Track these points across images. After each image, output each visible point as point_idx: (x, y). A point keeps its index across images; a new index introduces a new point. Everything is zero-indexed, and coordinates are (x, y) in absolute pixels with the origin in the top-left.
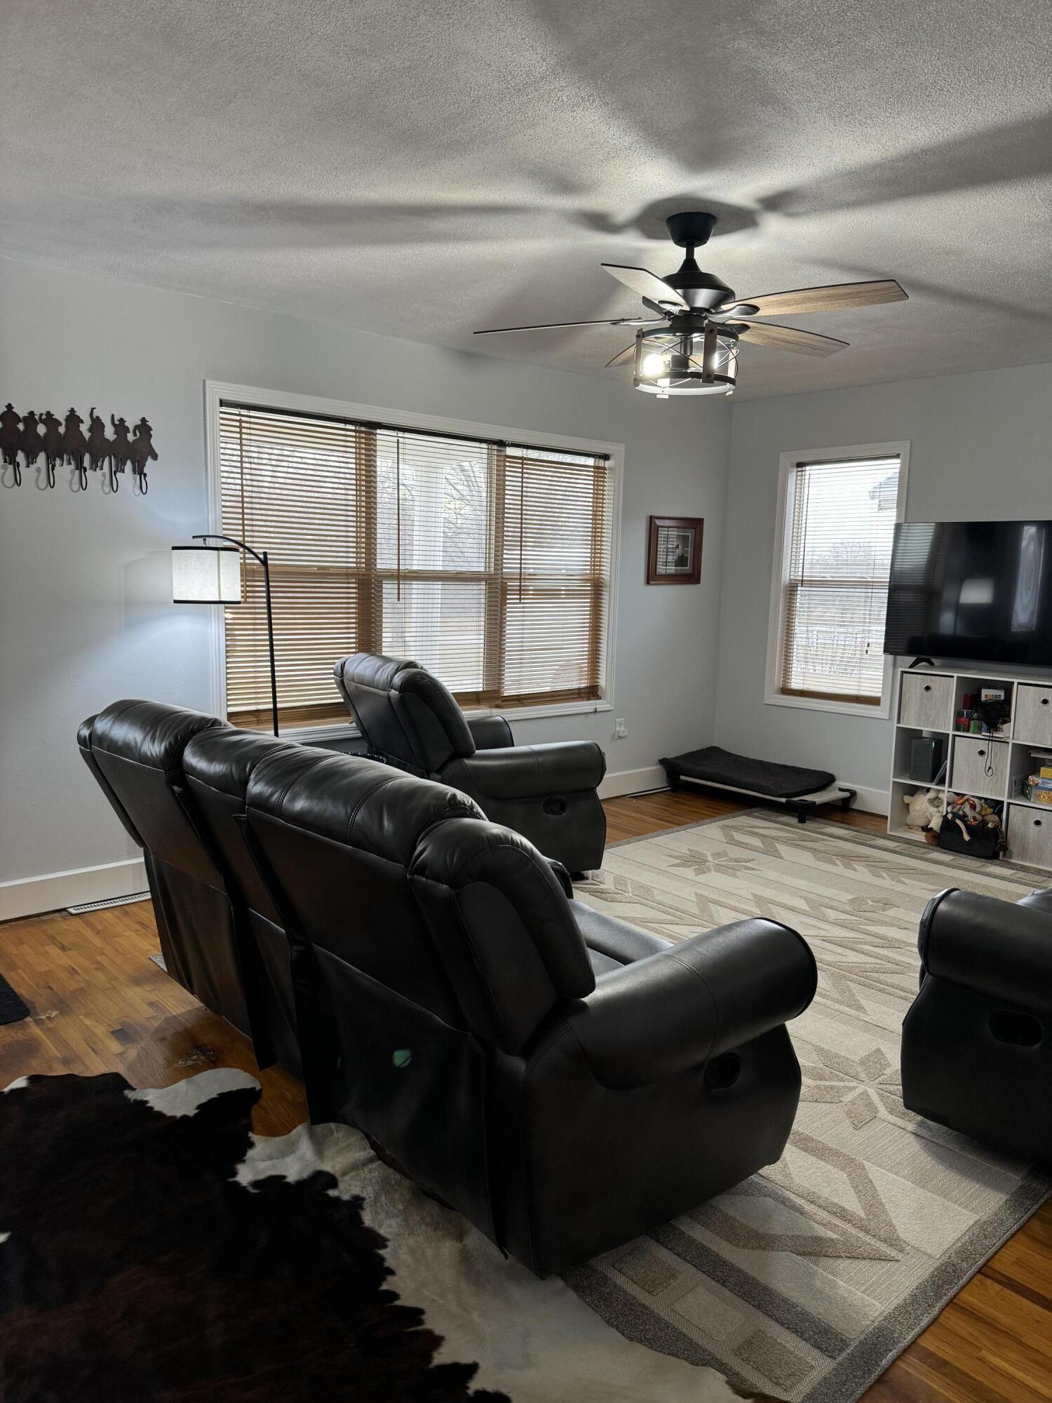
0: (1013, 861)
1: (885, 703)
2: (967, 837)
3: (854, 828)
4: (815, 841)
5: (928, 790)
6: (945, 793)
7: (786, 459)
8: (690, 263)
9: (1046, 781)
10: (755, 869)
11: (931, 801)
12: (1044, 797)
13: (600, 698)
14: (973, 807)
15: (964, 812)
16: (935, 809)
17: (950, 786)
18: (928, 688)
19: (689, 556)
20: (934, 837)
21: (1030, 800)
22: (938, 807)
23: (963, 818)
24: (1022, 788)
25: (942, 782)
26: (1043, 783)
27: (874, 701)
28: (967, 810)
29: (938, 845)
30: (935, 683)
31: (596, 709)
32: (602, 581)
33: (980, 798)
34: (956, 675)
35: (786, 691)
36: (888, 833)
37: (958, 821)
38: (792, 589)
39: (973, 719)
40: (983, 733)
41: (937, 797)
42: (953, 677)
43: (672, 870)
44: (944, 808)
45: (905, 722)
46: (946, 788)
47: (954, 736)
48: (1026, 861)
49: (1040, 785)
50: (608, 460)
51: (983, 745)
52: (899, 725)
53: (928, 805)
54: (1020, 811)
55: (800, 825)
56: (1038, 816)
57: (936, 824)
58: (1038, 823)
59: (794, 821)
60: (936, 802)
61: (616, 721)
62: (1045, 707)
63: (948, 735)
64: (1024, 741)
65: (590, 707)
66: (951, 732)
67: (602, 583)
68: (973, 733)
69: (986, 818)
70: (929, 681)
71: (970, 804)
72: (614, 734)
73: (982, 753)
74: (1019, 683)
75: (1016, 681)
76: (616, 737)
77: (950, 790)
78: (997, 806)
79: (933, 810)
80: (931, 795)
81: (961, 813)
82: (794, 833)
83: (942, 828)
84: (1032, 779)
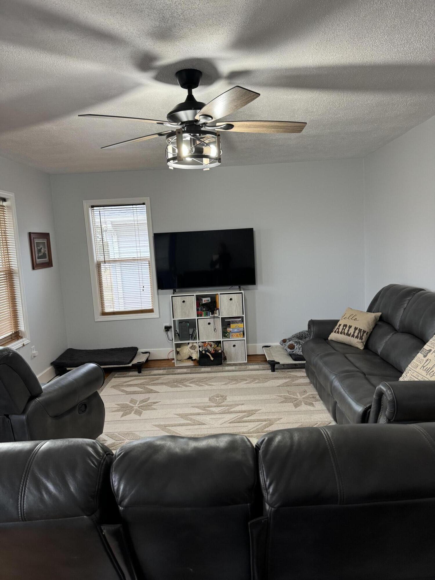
0: (227, 363)
1: (156, 310)
2: (212, 359)
3: (162, 368)
4: (157, 379)
5: (188, 343)
6: (197, 343)
7: (86, 204)
8: (190, 97)
9: (234, 329)
10: (157, 402)
11: (191, 348)
12: (235, 335)
13: (22, 338)
14: (211, 346)
15: (208, 349)
16: (194, 351)
17: (199, 340)
18: (184, 302)
19: (47, 252)
20: (197, 362)
21: (229, 338)
22: (195, 349)
23: (208, 351)
24: (225, 334)
25: (195, 339)
26: (233, 330)
27: (151, 311)
28: (209, 347)
29: (199, 365)
30: (186, 299)
31: (24, 344)
32: (12, 270)
33: (213, 342)
34: (195, 294)
35: (104, 314)
36: (176, 366)
37: (207, 353)
38: (99, 265)
39: (204, 311)
40: (210, 316)
41: (193, 346)
42: (194, 295)
43: (124, 418)
44: (198, 349)
45: (176, 317)
46: (198, 341)
47: (198, 319)
48: (232, 362)
49: (232, 331)
50: (6, 201)
51: (209, 321)
52: (174, 319)
53: (190, 350)
54: (227, 343)
55: (140, 374)
56: (234, 343)
57: (195, 356)
58: (234, 346)
59: (136, 373)
60: (193, 347)
61: (31, 348)
62: (231, 301)
63: (195, 319)
64: (225, 316)
65: (21, 344)
66: (196, 318)
67: (13, 272)
68: (205, 316)
69: (216, 349)
70: (184, 298)
71: (209, 345)
72: (32, 355)
73: (209, 324)
74: (220, 294)
75: (219, 293)
76: (33, 357)
77: (199, 341)
78: (218, 343)
79: (192, 351)
80: (190, 345)
81: (206, 349)
82: (146, 379)
83: (200, 357)
84: (229, 330)
